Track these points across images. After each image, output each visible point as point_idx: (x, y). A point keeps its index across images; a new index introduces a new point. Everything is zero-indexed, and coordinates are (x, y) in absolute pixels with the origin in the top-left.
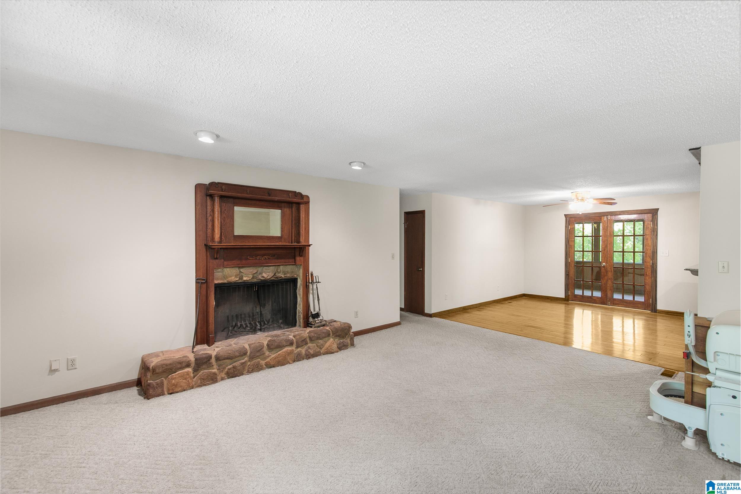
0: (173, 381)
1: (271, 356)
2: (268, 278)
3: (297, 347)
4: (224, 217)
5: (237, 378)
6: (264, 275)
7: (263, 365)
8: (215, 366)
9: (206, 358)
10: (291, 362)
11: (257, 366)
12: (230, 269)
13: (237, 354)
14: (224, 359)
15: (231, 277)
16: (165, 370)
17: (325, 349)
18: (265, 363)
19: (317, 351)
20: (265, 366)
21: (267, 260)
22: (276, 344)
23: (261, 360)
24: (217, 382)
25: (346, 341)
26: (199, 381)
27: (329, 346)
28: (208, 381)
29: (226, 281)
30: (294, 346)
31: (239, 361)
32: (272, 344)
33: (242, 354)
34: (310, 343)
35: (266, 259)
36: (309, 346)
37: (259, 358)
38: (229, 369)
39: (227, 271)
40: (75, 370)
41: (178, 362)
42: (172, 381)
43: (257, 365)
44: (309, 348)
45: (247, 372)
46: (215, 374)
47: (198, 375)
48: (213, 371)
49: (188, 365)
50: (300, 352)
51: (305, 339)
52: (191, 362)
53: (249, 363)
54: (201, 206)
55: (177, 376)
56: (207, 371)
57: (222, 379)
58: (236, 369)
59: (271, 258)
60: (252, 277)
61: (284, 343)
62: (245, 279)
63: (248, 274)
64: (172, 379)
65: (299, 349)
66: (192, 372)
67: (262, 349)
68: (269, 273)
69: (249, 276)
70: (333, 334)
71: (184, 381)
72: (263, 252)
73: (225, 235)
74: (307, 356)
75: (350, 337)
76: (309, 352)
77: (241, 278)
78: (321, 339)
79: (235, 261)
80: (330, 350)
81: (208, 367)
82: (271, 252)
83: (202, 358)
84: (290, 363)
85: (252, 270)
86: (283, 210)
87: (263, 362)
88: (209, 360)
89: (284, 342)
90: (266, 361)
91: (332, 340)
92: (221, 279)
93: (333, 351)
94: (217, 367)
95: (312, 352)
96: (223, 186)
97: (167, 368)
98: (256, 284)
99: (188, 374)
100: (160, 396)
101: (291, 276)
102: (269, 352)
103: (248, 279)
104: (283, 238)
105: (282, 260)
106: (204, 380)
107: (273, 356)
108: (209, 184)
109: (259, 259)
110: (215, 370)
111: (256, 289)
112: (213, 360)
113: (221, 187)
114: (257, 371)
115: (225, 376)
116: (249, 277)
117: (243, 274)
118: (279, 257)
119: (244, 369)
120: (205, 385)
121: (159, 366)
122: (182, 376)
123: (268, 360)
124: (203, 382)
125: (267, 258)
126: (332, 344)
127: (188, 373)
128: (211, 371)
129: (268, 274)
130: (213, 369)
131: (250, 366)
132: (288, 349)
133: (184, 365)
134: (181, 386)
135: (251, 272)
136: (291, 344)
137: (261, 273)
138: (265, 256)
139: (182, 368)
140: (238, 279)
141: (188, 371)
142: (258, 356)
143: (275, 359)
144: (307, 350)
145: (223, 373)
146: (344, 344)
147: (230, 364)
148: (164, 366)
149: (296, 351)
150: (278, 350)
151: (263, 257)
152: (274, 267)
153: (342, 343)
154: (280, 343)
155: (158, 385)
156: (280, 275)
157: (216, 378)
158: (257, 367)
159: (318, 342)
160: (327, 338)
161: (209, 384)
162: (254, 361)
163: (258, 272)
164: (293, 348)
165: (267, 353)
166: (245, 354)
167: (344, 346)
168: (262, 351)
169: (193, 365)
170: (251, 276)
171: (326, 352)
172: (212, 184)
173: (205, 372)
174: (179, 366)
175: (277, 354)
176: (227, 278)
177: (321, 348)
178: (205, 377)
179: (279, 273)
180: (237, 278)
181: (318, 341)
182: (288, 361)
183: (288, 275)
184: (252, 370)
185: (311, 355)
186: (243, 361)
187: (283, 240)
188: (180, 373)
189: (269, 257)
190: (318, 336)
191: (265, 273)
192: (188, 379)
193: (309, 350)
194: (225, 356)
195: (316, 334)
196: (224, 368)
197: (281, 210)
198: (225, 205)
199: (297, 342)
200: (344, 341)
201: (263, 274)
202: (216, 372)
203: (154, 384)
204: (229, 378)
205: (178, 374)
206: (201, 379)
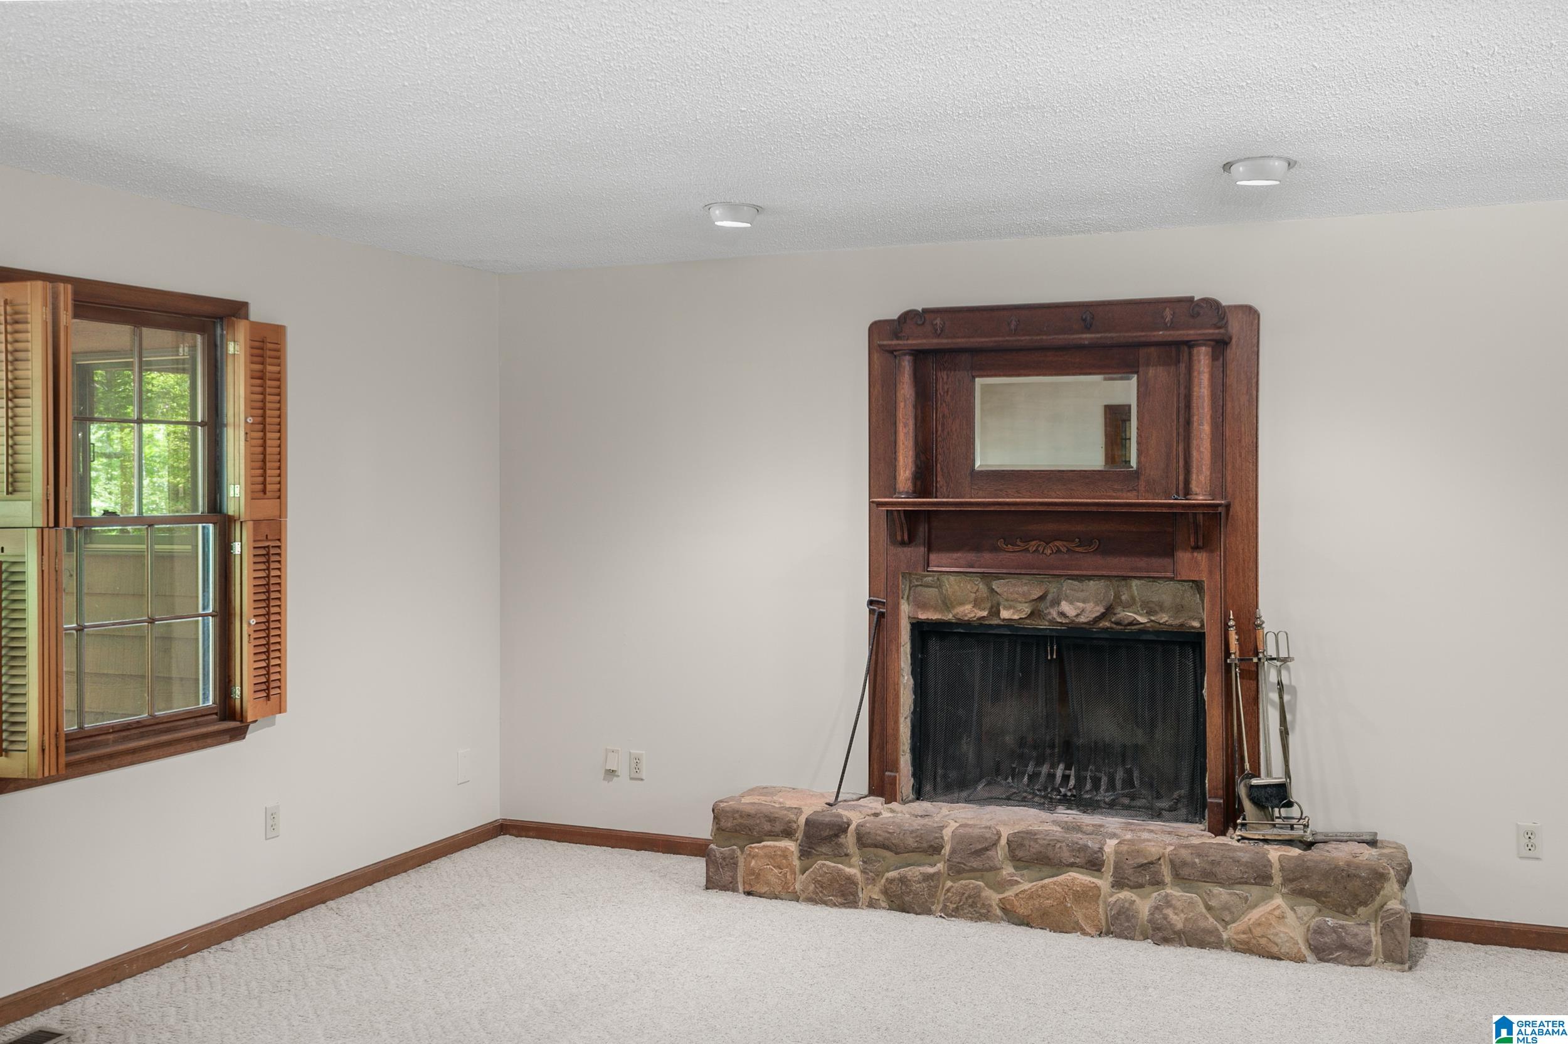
0: (753, 863)
1: (1017, 883)
2: (1083, 619)
3: (1119, 883)
4: (944, 416)
5: (912, 916)
6: (1065, 607)
7: (991, 906)
8: (856, 860)
9: (830, 825)
10: (1088, 930)
11: (970, 901)
12: (958, 578)
13: (911, 842)
14: (876, 846)
15: (962, 604)
16: (738, 828)
17: (1240, 928)
18: (1000, 900)
19: (1202, 924)
20: (999, 912)
21: (1066, 556)
22: (1036, 848)
23: (990, 888)
24: (856, 908)
25: (1356, 930)
26: (812, 887)
27: (1259, 924)
28: (833, 896)
29: (949, 617)
30: (1105, 875)
31: (919, 865)
32: (1022, 845)
33: (925, 845)
34: (1173, 885)
35: (1059, 551)
36: (1167, 895)
37: (982, 878)
38: (891, 881)
39: (950, 584)
40: (640, 782)
41: (766, 816)
42: (750, 862)
43: (969, 897)
44: (1168, 902)
45: (941, 911)
46: (850, 880)
47: (811, 870)
48: (848, 870)
49: (788, 833)
50: (1127, 905)
51: (1152, 863)
52: (795, 826)
53: (949, 884)
54: (883, 387)
55: (761, 852)
56: (833, 864)
57: (872, 904)
58: (907, 886)
59: (1077, 549)
60: (1028, 610)
61: (1066, 856)
62: (1005, 614)
63: (1016, 600)
64: (749, 854)
65: (1125, 894)
66: (796, 854)
67: (987, 849)
68: (1084, 602)
69: (1020, 606)
70: (1287, 881)
71: (776, 871)
72: (1051, 527)
73: (945, 470)
74: (1159, 929)
75: (1383, 918)
76: (1165, 917)
77: (995, 612)
78: (1221, 884)
79: (959, 555)
80: (1263, 941)
81: (835, 856)
82: (1080, 528)
83: (821, 824)
84: (1084, 933)
85: (1025, 588)
86: (1141, 373)
87: (993, 897)
88: (837, 836)
89: (1065, 848)
90: (1001, 896)
91: (1278, 901)
92: (935, 609)
93: (1275, 949)
94: (861, 863)
95: (1177, 921)
96: (935, 319)
97: (741, 823)
98: (1052, 637)
99: (785, 857)
100: (728, 890)
101: (1178, 622)
102: (1016, 868)
103: (1016, 617)
104: (1142, 477)
105: (1123, 559)
106: (822, 887)
107: (1026, 886)
108: (900, 317)
109: (1036, 550)
110: (853, 871)
111: (1052, 655)
112: (849, 840)
113: (932, 324)
114: (971, 919)
115: (882, 897)
116: (1020, 611)
117: (1001, 600)
118: (1106, 547)
119: (932, 895)
120: (825, 903)
121: (728, 812)
122: (771, 856)
123: (1010, 893)
124: (821, 892)
125: (1064, 550)
126: (1274, 921)
127: (785, 854)
128: (840, 870)
129: (1081, 605)
130: (850, 866)
131: (949, 894)
132: (1074, 879)
133: (778, 827)
134: (768, 884)
135: (1024, 594)
136: (1094, 864)
137: (1056, 602)
138: (1058, 543)
139: (773, 835)
140: (985, 614)
141: (786, 848)
142: (973, 870)
143: (1031, 897)
144: (1157, 908)
145: (877, 889)
146: (1339, 937)
147: (896, 869)
148: (737, 815)
149: (1112, 899)
150: (1046, 870)
151: (1047, 544)
152: (1102, 583)
153: (1334, 930)
154: (1050, 848)
155: (724, 859)
156: (1130, 615)
157: (855, 894)
158: (971, 906)
159: (1210, 894)
160: (1255, 891)
161: (835, 905)
162: (963, 882)
163: (1050, 597)
164: (1104, 883)
165: (1008, 870)
166: (935, 849)
167: (1343, 946)
168: (989, 858)
169: (800, 835)
170: (1026, 609)
171: (1247, 943)
172: (908, 317)
173: (828, 867)
174: (767, 827)
175: (1040, 883)
176: (953, 607)
177: (1226, 924)
178: (825, 880)
179: (1127, 606)
180: (984, 609)
181: (1209, 886)
182: (1077, 923)
183: (1164, 618)
184: (957, 908)
185: (1175, 933)
186: (931, 870)
187: (1142, 483)
188: (767, 846)
189: (1071, 545)
190: (1208, 867)
191: (1071, 603)
192: (785, 870)
193: (1169, 912)
194: (878, 838)
195: (1199, 855)
196: (879, 874)
197: (1137, 372)
198: (945, 377)
199: (1117, 867)
200: (1342, 927)
201: (1063, 603)
202: (855, 875)
203: (718, 856)
204: (891, 908)
205: (764, 847)
206: (816, 882)
